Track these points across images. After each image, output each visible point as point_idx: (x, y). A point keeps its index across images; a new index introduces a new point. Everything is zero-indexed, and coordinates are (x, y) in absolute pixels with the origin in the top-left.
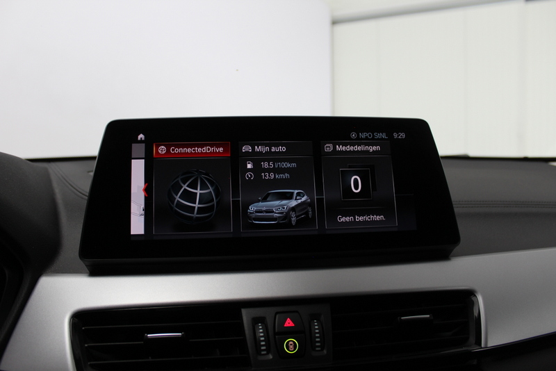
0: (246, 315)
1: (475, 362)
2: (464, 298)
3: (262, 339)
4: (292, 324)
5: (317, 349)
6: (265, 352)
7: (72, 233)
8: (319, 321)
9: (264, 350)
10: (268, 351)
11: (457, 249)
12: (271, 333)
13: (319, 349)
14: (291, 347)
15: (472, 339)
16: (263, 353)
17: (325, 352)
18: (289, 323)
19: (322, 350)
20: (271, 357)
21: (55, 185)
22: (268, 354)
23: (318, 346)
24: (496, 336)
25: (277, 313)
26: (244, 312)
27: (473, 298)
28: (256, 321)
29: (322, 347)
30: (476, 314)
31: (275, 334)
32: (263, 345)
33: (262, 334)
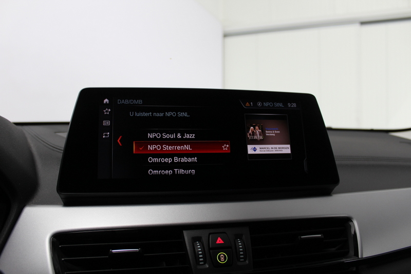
0: (187, 235)
1: (354, 269)
2: (345, 222)
3: (200, 253)
4: (222, 242)
5: (241, 260)
7: (49, 175)
8: (241, 239)
9: (201, 261)
10: (205, 262)
11: (337, 188)
12: (206, 249)
13: (243, 260)
14: (222, 258)
15: (352, 252)
16: (201, 263)
17: (247, 262)
18: (220, 241)
19: (245, 261)
20: (207, 266)
21: (30, 141)
22: (205, 264)
23: (242, 258)
24: (368, 249)
25: (210, 234)
26: (185, 233)
27: (351, 223)
28: (195, 240)
29: (245, 258)
30: (353, 233)
31: (210, 249)
32: (201, 258)
33: (200, 250)
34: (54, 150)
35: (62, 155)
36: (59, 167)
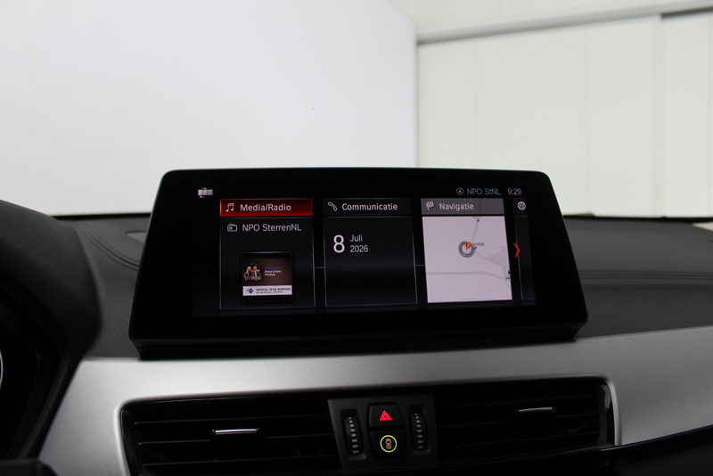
0: (333, 407)
1: (607, 464)
2: (594, 386)
3: (354, 435)
4: (388, 418)
5: (419, 447)
6: (357, 452)
7: (117, 308)
8: (420, 414)
9: (355, 449)
10: (361, 449)
11: (584, 329)
12: (364, 429)
13: (422, 448)
14: (389, 444)
15: (603, 436)
16: (354, 452)
17: (429, 450)
18: (385, 416)
19: (425, 448)
20: (364, 456)
22: (360, 453)
23: (420, 444)
24: (632, 431)
25: (370, 405)
26: (331, 404)
27: (604, 388)
28: (345, 414)
29: (425, 445)
30: (607, 406)
31: (369, 429)
32: (355, 443)
33: (353, 430)
34: (124, 266)
35: (137, 273)
36: (133, 294)
